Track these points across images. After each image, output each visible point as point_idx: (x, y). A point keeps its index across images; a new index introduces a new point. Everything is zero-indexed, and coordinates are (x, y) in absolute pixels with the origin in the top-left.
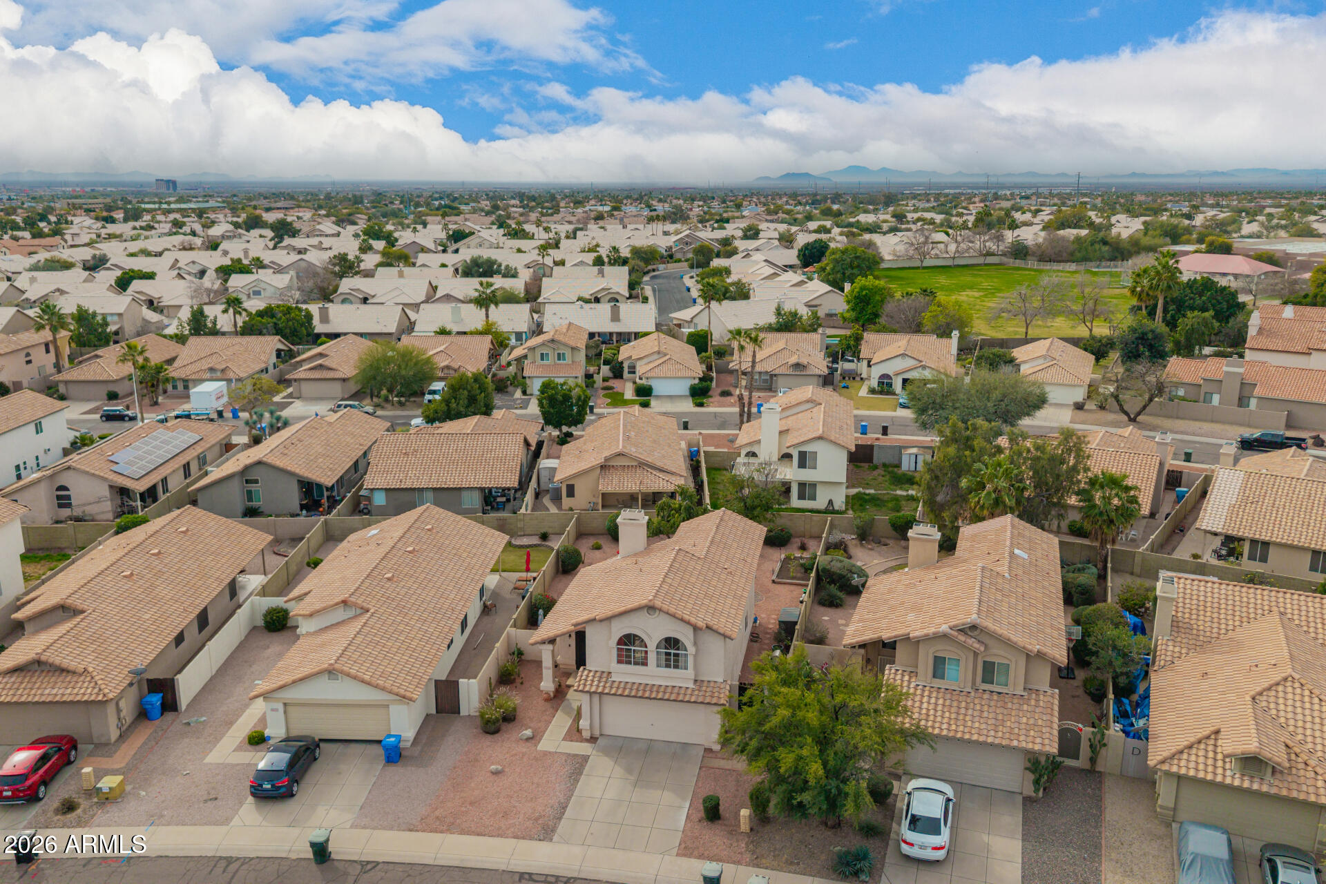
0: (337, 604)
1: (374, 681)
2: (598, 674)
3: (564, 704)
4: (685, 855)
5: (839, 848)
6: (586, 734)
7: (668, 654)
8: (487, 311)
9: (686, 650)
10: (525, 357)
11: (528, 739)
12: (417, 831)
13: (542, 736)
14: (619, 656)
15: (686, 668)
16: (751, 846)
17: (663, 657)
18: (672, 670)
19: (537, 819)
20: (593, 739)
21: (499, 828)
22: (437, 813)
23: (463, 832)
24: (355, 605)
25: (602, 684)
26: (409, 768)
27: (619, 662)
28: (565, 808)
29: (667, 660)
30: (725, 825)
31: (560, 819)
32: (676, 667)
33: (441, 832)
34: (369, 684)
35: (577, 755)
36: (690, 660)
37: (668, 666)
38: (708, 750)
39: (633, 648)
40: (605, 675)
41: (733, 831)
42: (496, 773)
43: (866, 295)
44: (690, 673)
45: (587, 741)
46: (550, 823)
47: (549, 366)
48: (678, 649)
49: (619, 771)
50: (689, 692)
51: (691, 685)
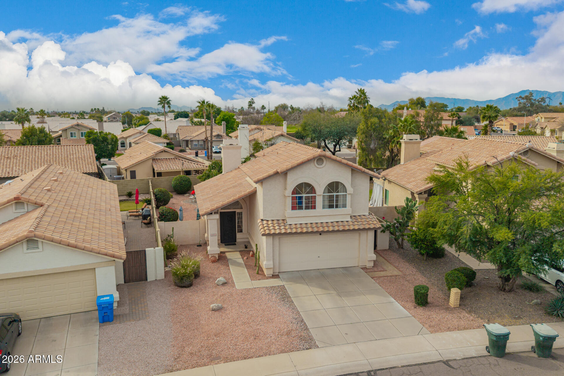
0: (8, 202)
1: (80, 244)
2: (275, 222)
3: (229, 262)
4: (436, 331)
5: (535, 301)
7: (331, 197)
8: (23, 125)
9: (345, 189)
10: (61, 136)
11: (224, 284)
12: (178, 370)
13: (232, 281)
14: (293, 203)
15: (344, 206)
16: (473, 315)
17: (328, 199)
18: (334, 209)
19: (288, 333)
20: (275, 276)
21: (261, 348)
22: (188, 349)
23: (227, 360)
24: (28, 202)
25: (282, 227)
26: (129, 323)
27: (293, 208)
28: (302, 321)
29: (330, 202)
30: (437, 306)
31: (307, 329)
32: (337, 207)
33: (205, 365)
34: (76, 247)
35: (274, 287)
37: (331, 206)
38: (364, 268)
39: (304, 195)
40: (281, 222)
41: (448, 309)
42: (218, 310)
43: (227, 118)
44: (348, 210)
46: (303, 334)
47: (77, 140)
49: (317, 291)
51: (349, 219)
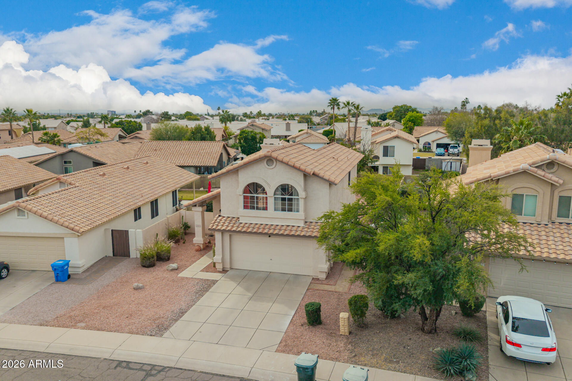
0: (53, 181)
2: (229, 219)
3: (209, 252)
6: (219, 267)
7: (283, 199)
9: (298, 195)
11: (173, 270)
13: (186, 269)
14: (244, 202)
15: (298, 211)
17: (280, 202)
18: (287, 213)
20: (224, 271)
24: (66, 182)
25: (231, 225)
27: (245, 207)
29: (283, 205)
32: (290, 210)
35: (209, 280)
36: (301, 203)
37: (283, 210)
38: (316, 279)
39: (255, 195)
40: (234, 219)
42: (137, 289)
44: (301, 214)
45: (220, 272)
48: (291, 195)
50: (300, 229)
51: (302, 224)
